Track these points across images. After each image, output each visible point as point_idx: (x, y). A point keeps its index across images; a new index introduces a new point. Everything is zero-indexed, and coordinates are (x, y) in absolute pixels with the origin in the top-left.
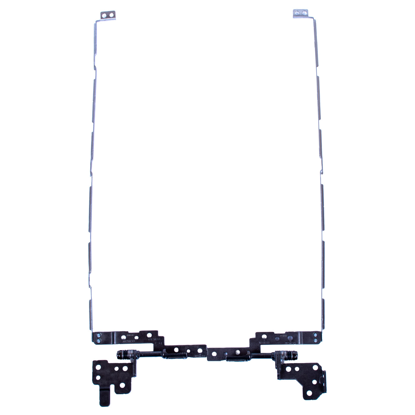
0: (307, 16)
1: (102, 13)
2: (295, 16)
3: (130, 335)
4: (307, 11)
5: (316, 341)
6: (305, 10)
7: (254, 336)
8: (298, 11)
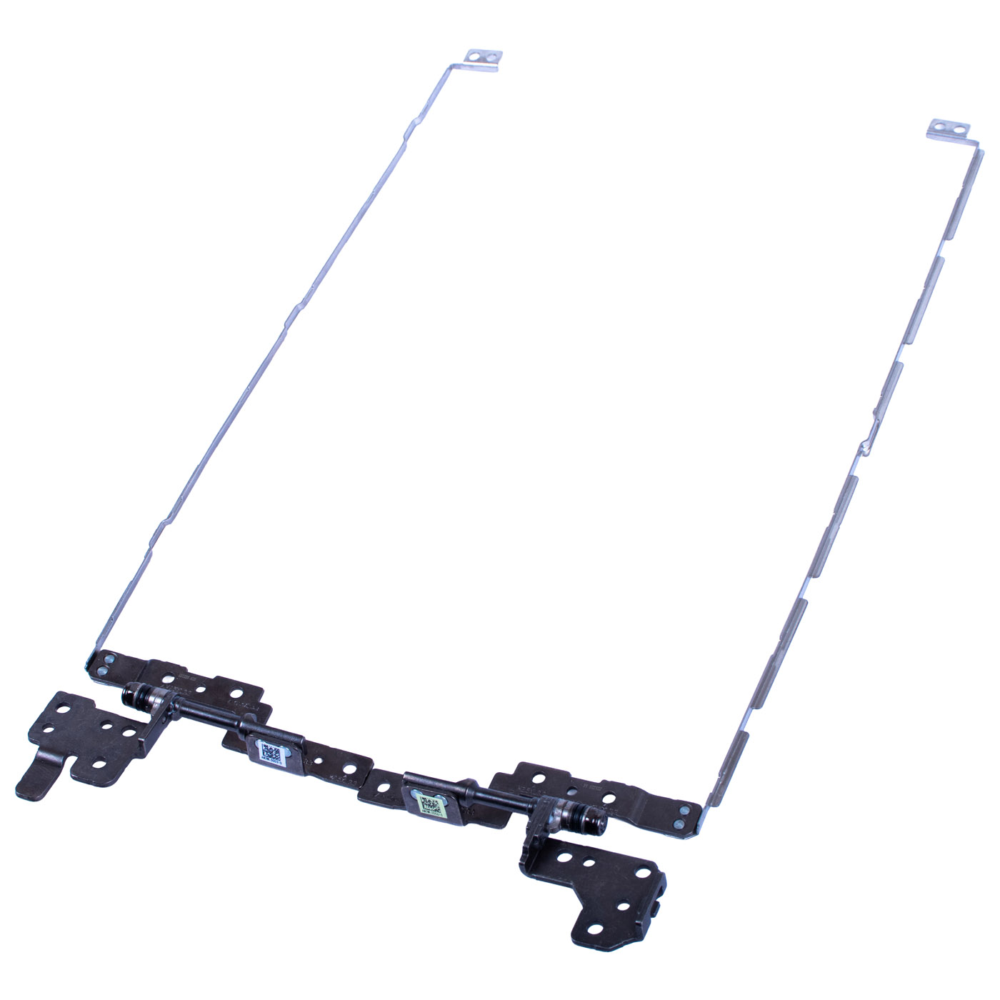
0: (962, 138)
1: (472, 52)
2: (932, 132)
3: (187, 677)
4: (967, 127)
5: (679, 825)
6: (960, 126)
7: (510, 770)
8: (943, 123)
